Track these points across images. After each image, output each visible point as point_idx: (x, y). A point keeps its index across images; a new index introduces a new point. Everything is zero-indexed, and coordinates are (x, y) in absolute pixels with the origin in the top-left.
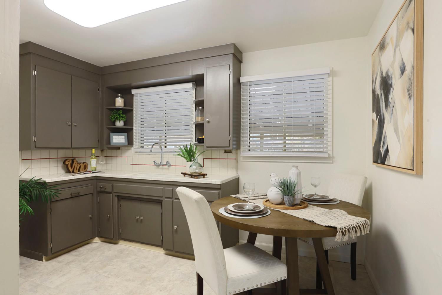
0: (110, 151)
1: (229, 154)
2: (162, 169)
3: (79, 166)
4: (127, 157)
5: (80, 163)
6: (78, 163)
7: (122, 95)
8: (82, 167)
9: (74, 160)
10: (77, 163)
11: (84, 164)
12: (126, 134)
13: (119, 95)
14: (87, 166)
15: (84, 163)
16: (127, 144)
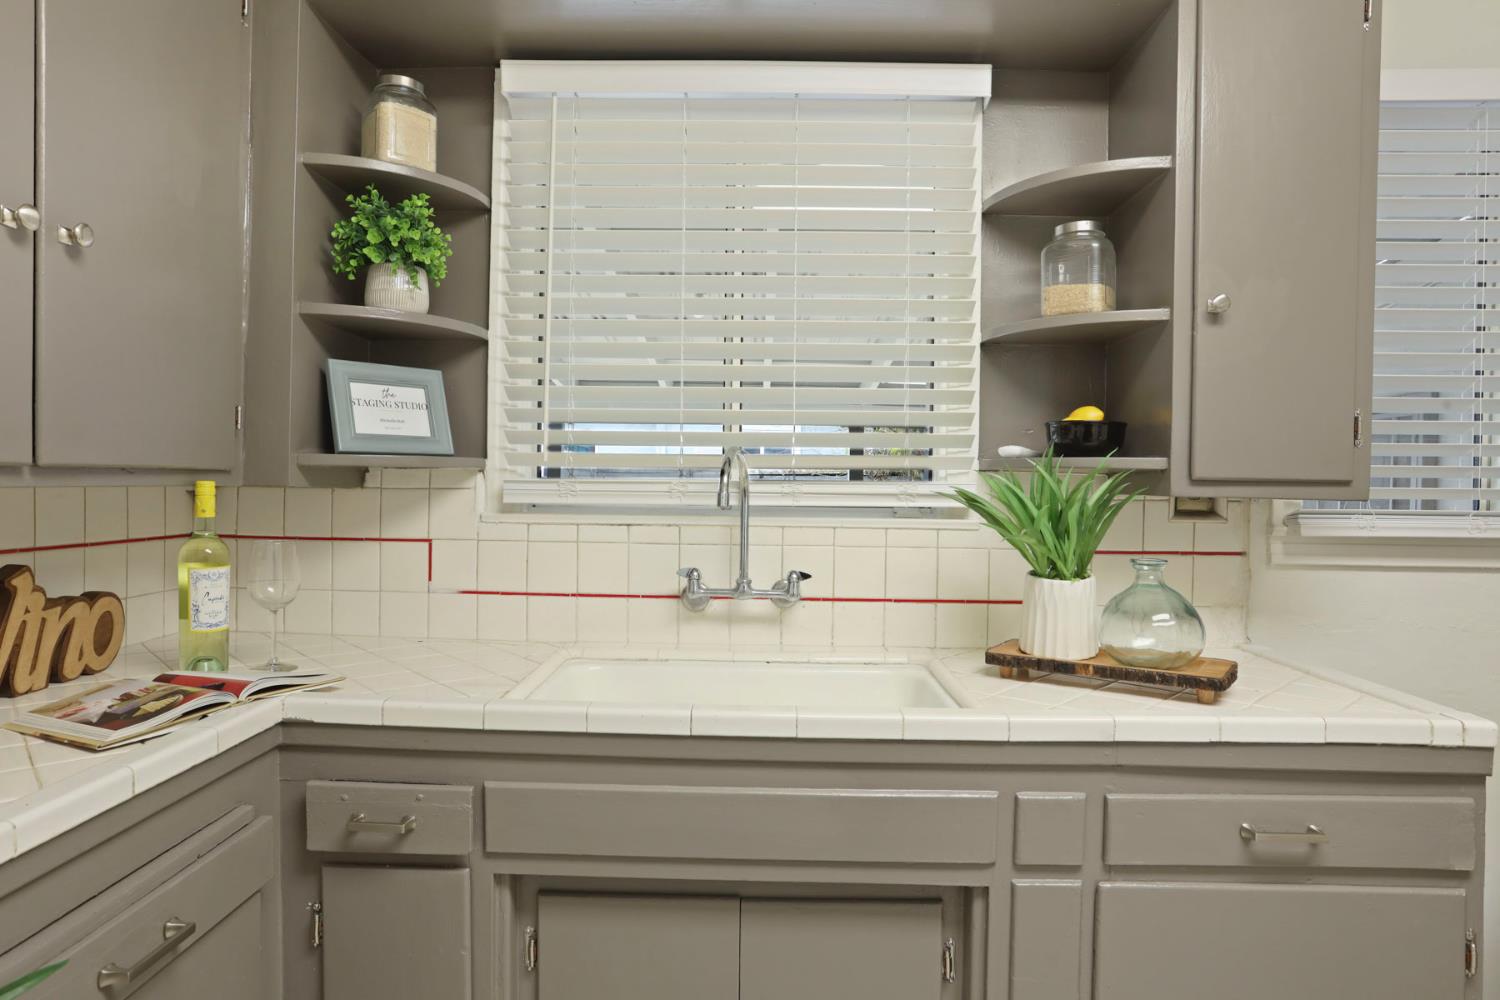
0: (324, 494)
1: (1202, 524)
2: (730, 619)
3: (61, 627)
4: (429, 541)
5: (68, 601)
6: (51, 603)
7: (419, 88)
8: (83, 636)
9: (17, 582)
10: (42, 602)
11: (101, 606)
12: (434, 376)
13: (405, 81)
14: (117, 618)
15: (91, 597)
16: (448, 446)
